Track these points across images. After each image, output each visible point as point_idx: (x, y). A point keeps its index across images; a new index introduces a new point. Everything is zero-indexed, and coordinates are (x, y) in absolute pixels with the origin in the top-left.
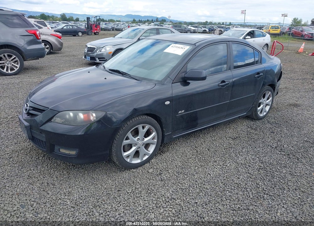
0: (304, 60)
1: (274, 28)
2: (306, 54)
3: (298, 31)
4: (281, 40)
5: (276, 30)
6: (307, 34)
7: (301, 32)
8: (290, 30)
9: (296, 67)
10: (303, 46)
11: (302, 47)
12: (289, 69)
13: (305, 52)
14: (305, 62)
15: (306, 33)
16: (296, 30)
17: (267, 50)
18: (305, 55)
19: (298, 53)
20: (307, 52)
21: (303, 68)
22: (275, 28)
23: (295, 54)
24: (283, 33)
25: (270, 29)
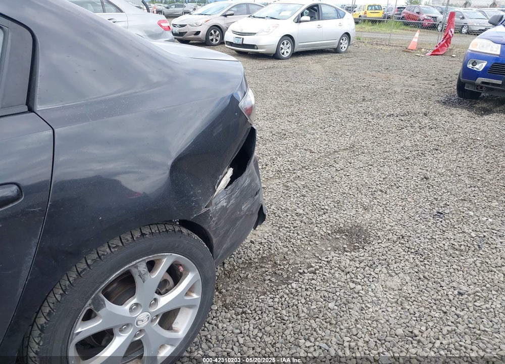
0: (416, 64)
1: (373, 8)
2: (421, 53)
3: (411, 13)
4: (383, 29)
5: (376, 11)
6: (426, 17)
7: (417, 15)
8: (399, 13)
9: (396, 80)
10: (416, 38)
11: (415, 40)
12: (379, 87)
13: (420, 49)
14: (416, 69)
15: (424, 16)
16: (409, 12)
17: (349, 45)
18: (419, 55)
19: (407, 51)
20: (423, 50)
21: (410, 82)
22: (375, 7)
23: (401, 52)
24: (389, 17)
25: (366, 10)
